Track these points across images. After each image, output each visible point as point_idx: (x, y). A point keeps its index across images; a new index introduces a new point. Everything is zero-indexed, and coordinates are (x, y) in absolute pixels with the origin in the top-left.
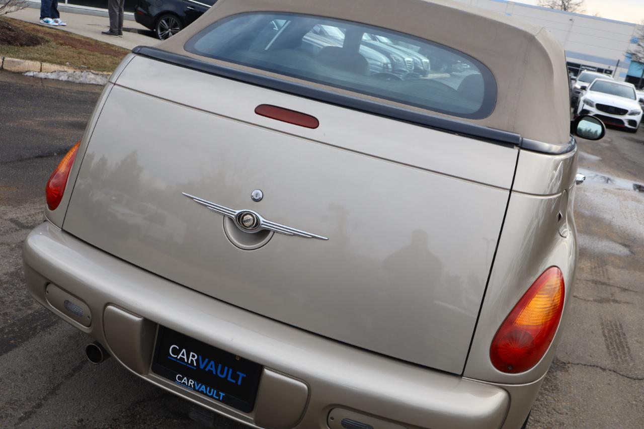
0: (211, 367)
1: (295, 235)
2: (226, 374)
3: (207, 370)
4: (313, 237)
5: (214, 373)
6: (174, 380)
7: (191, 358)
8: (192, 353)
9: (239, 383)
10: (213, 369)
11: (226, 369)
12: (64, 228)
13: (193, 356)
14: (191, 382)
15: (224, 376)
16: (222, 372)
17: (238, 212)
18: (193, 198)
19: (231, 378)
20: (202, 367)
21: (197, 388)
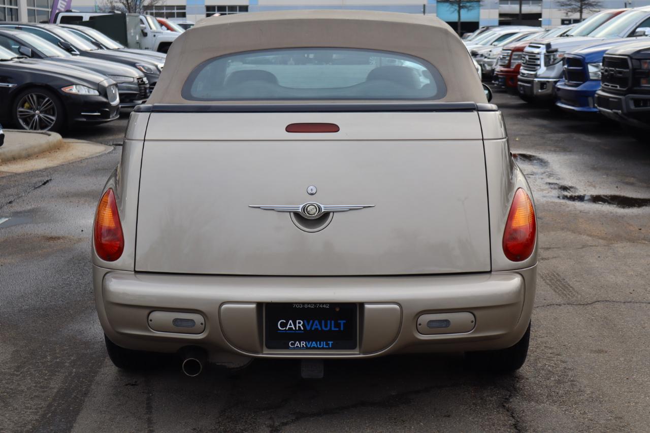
0: (316, 325)
1: (350, 210)
2: (331, 326)
3: (313, 329)
4: (364, 207)
5: (320, 329)
6: (288, 348)
7: (297, 325)
8: (297, 321)
9: (342, 329)
10: (319, 327)
11: (329, 322)
12: (136, 270)
13: (299, 323)
14: (303, 344)
15: (328, 329)
16: (326, 326)
17: (301, 206)
18: (259, 207)
19: (335, 327)
20: (308, 328)
21: (309, 346)
